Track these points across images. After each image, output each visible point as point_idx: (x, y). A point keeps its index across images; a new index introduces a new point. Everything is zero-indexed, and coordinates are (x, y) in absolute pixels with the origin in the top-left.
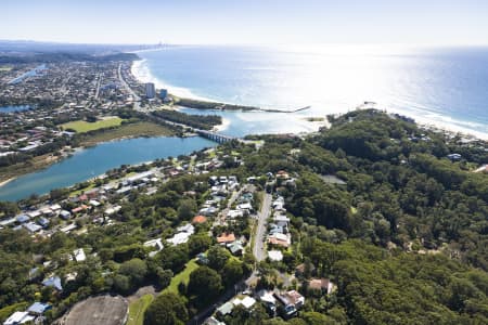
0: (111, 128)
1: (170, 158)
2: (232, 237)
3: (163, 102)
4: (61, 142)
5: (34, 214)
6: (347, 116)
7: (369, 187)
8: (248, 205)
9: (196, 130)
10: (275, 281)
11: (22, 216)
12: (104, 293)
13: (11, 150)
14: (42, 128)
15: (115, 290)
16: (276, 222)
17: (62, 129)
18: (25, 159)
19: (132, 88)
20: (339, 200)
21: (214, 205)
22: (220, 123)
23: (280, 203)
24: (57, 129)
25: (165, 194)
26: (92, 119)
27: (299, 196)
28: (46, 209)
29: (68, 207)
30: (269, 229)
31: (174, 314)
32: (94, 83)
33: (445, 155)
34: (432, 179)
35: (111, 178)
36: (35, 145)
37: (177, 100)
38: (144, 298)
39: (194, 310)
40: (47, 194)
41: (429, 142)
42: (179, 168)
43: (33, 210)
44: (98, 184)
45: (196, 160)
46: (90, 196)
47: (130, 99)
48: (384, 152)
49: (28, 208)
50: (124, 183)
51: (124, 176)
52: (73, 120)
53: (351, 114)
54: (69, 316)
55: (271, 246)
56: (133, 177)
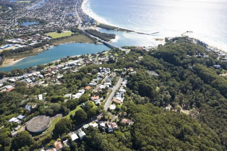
0: (67, 37)
1: (88, 55)
2: (98, 97)
3: (92, 25)
4: (45, 42)
5: (30, 75)
6: (174, 40)
7: (167, 79)
8: (110, 83)
9: (103, 41)
10: (109, 118)
11: (25, 75)
12: (43, 114)
13: (25, 44)
14: (39, 35)
15: (48, 114)
16: (120, 92)
17: (46, 36)
18: (30, 50)
19: (80, 16)
20: (151, 84)
21: (96, 82)
22: (114, 38)
23: (125, 83)
24: (44, 36)
25: (79, 74)
26: (59, 32)
27: (134, 80)
28: (35, 74)
29: (43, 74)
30: (115, 95)
31: (66, 126)
32: (64, 12)
33: (212, 65)
34: (199, 78)
35: (62, 61)
36: (35, 43)
37: (98, 24)
38: (58, 118)
39: (74, 126)
40: (36, 67)
41: (206, 58)
42: (91, 60)
43: (30, 73)
44: (56, 64)
45: (99, 56)
46: (52, 69)
47: (77, 22)
48: (182, 62)
49: (28, 72)
50: (67, 65)
51: (67, 61)
52: (52, 31)
53: (177, 39)
54: (30, 122)
55: (113, 103)
56: (71, 62)
